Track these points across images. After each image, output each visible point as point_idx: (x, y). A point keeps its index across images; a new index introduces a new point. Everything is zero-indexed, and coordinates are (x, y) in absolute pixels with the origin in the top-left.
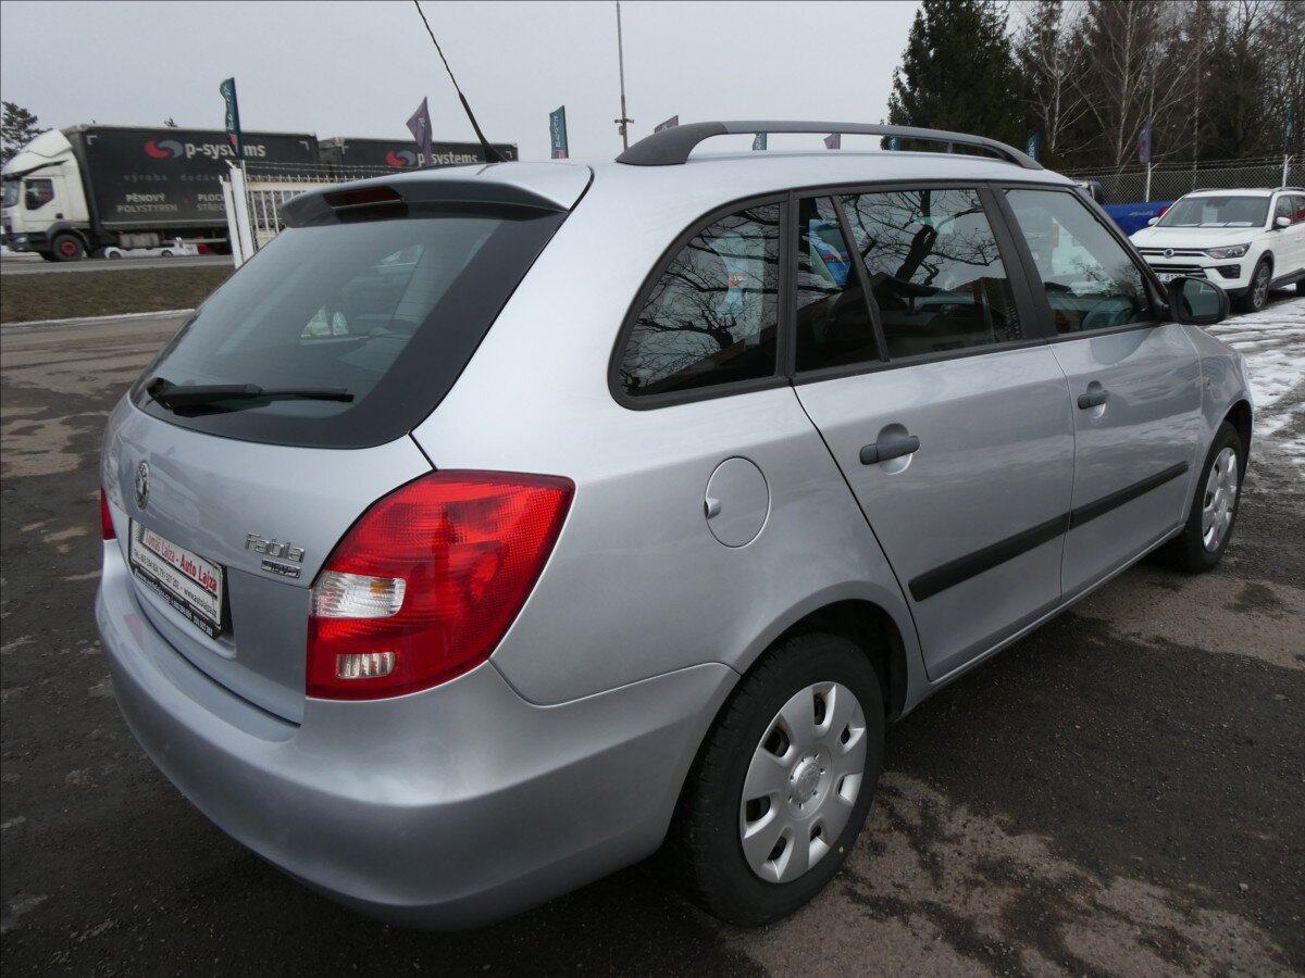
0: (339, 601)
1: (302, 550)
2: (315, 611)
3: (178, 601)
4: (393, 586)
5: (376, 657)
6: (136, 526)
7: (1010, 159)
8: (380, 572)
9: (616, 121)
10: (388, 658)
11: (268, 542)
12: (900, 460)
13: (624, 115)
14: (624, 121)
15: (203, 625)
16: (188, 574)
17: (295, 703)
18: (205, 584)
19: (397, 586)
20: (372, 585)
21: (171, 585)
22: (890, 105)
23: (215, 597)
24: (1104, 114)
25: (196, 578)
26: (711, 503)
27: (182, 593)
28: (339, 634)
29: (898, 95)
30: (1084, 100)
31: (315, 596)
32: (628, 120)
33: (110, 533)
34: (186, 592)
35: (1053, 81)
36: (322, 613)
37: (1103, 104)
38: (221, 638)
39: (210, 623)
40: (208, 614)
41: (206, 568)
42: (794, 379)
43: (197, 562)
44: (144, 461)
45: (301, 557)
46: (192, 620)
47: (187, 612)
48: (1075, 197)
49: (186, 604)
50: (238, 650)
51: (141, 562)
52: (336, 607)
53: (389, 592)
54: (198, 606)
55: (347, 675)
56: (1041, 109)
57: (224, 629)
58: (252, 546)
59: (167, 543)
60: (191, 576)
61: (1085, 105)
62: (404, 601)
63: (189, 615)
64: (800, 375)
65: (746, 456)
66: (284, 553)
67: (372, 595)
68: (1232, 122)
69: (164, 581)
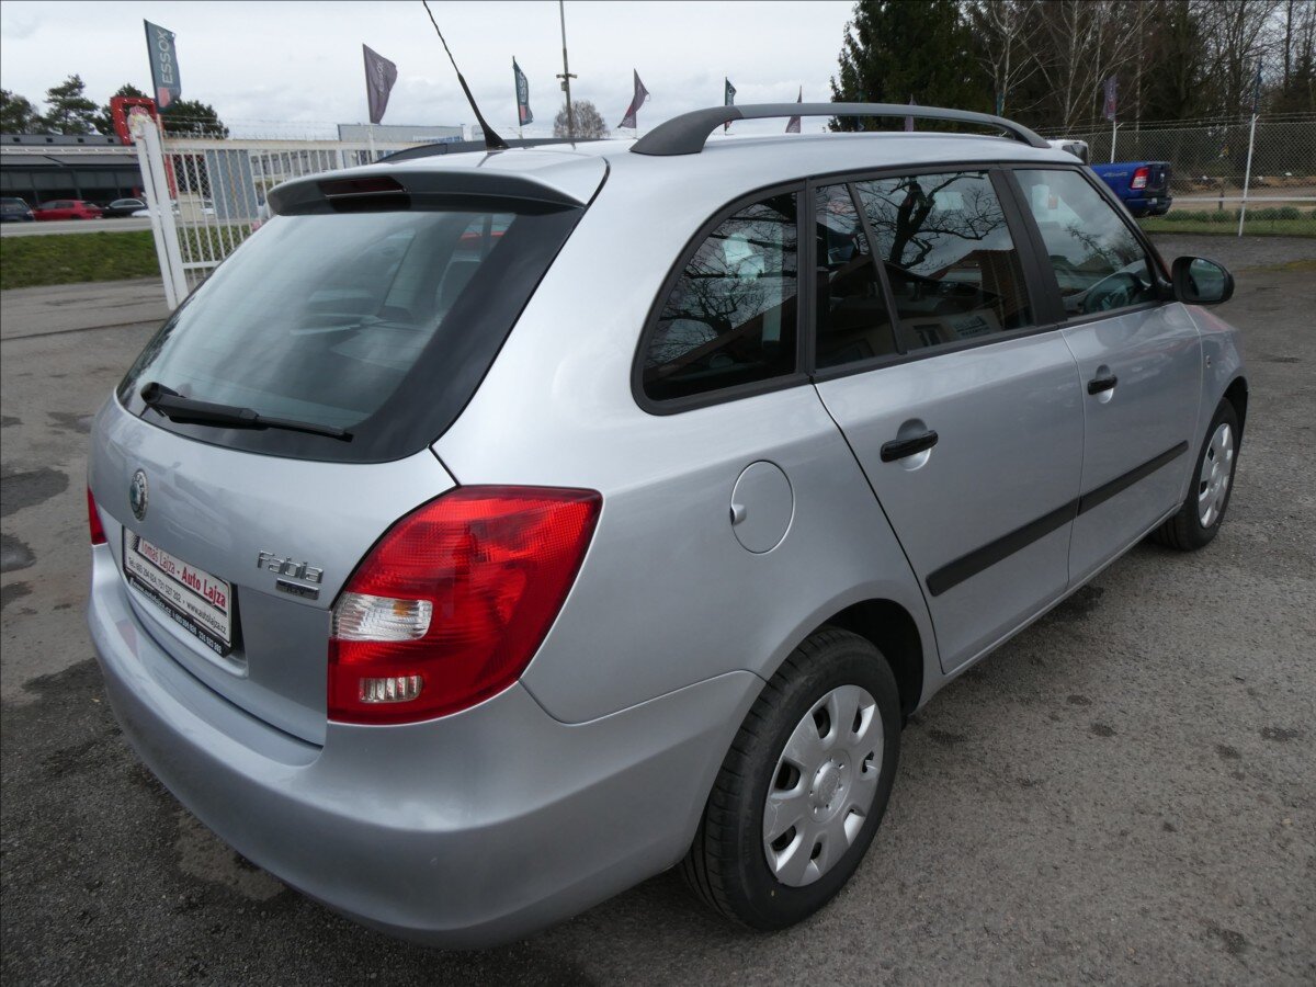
0: (359, 624)
1: (320, 570)
2: (335, 633)
3: (181, 615)
4: (417, 609)
5: (402, 681)
6: (129, 535)
7: (1020, 138)
8: (404, 594)
9: (558, 76)
10: (415, 683)
11: (282, 561)
12: (919, 456)
13: (566, 69)
14: (567, 76)
15: (210, 641)
16: (191, 587)
17: (317, 725)
18: (211, 599)
19: (421, 608)
20: (394, 608)
21: (171, 598)
22: (840, 60)
23: (224, 613)
24: (1052, 72)
25: (201, 592)
26: (737, 509)
27: (185, 607)
28: (360, 656)
29: (849, 50)
30: (1033, 59)
31: (334, 618)
32: (570, 75)
33: (98, 536)
34: (189, 605)
35: (1005, 37)
36: (342, 636)
37: (1052, 62)
38: (231, 656)
39: (218, 641)
40: (216, 630)
41: (213, 582)
42: (815, 376)
43: (201, 576)
44: (140, 470)
45: (320, 577)
46: (197, 635)
47: (191, 626)
48: (1082, 175)
49: (189, 619)
50: (250, 667)
51: (137, 572)
52: (357, 629)
53: (413, 615)
54: (201, 619)
55: (372, 699)
56: (991, 67)
57: (235, 647)
58: (264, 565)
59: (165, 555)
60: (195, 590)
61: (1033, 64)
62: (431, 623)
63: (194, 630)
64: (821, 372)
65: (772, 460)
66: (301, 573)
67: (397, 618)
68: (1175, 81)
69: (164, 593)
